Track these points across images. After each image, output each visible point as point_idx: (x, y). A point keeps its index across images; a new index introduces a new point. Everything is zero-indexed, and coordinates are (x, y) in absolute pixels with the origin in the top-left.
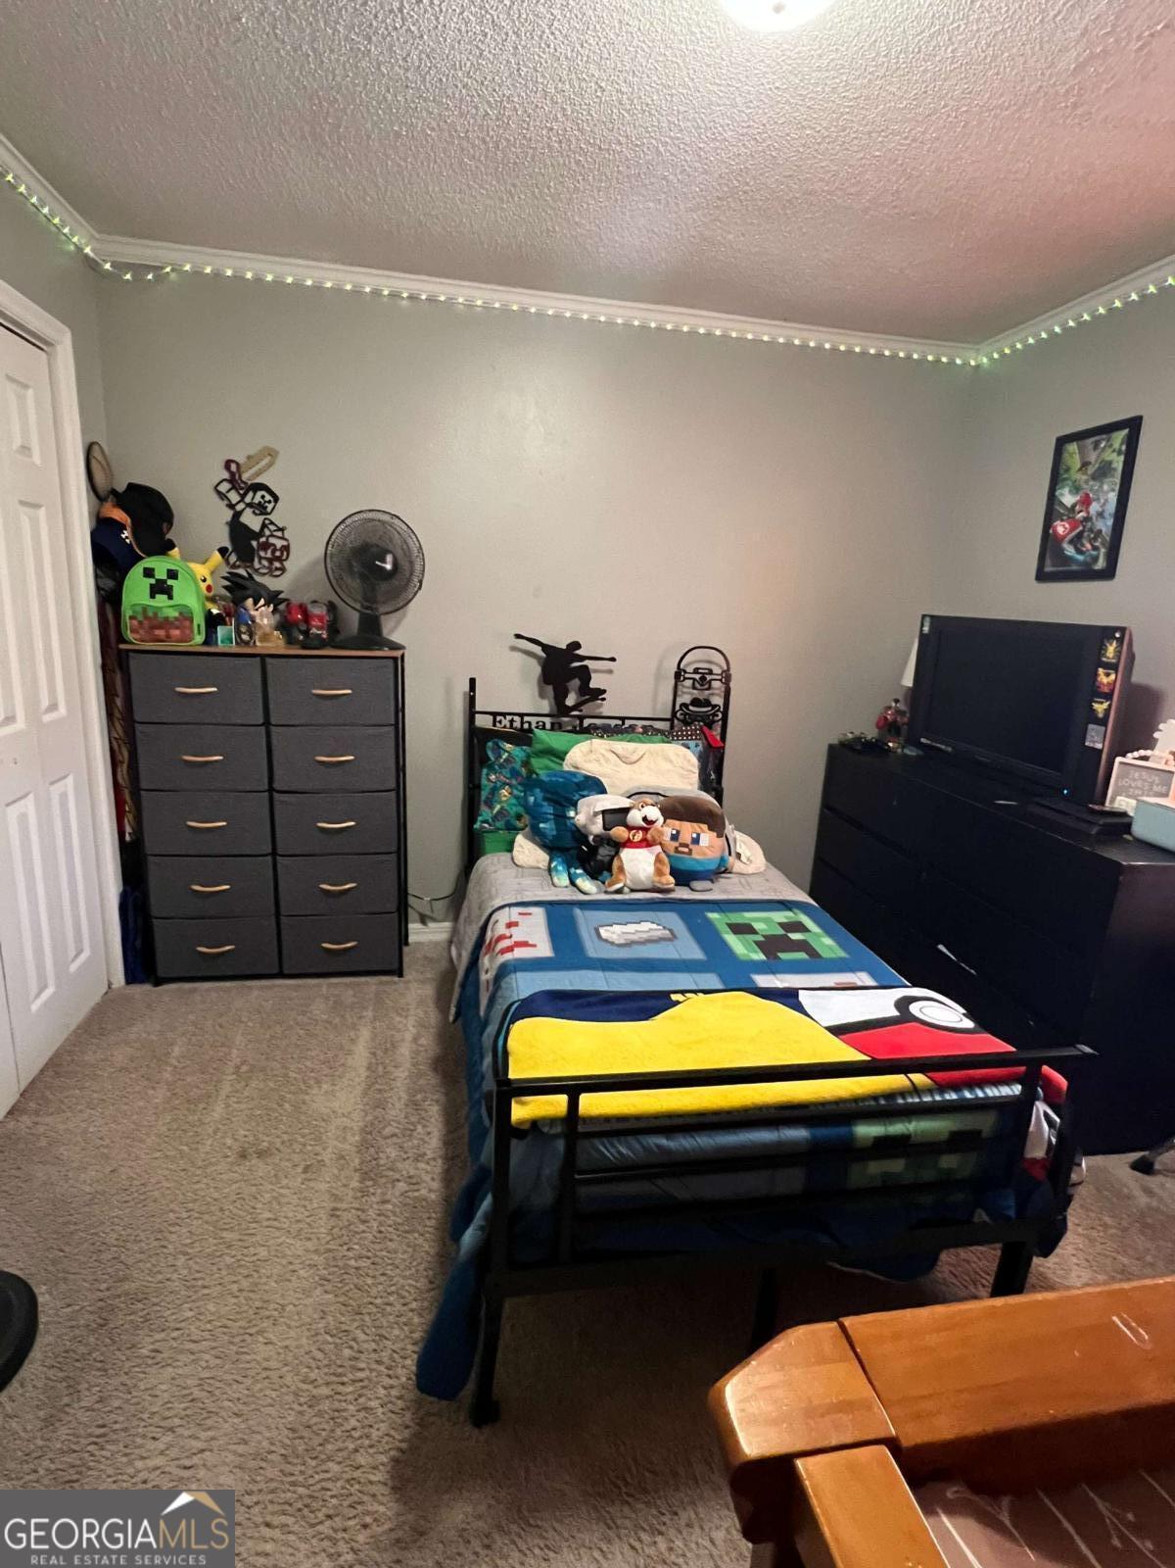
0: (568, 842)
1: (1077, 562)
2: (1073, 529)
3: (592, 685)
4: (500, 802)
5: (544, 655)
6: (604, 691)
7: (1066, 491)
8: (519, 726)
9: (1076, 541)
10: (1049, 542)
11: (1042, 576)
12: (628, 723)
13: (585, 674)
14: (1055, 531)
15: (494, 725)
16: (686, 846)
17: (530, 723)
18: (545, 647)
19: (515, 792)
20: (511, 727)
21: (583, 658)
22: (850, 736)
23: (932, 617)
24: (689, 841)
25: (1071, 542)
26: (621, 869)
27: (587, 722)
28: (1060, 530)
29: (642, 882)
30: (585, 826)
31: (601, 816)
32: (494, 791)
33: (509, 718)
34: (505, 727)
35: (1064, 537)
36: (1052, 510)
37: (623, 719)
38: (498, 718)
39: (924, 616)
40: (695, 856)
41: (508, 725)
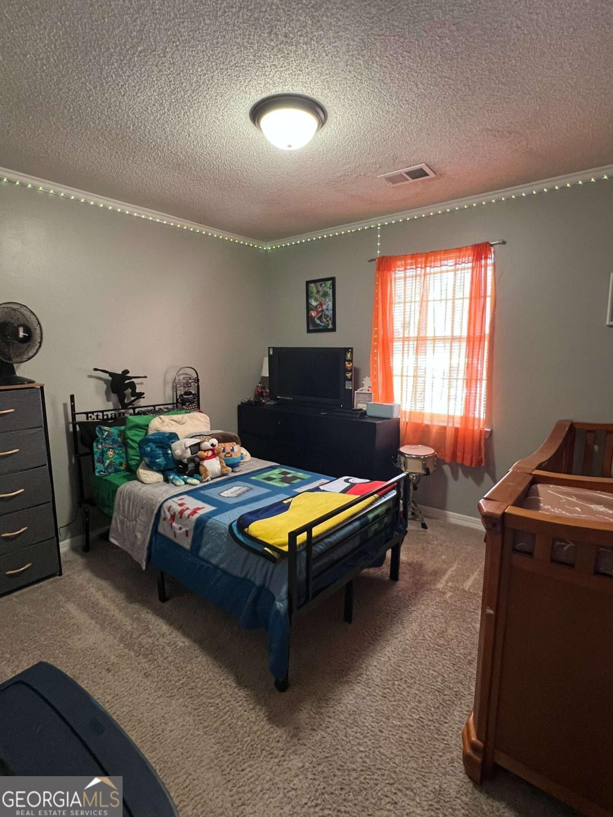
0: (172, 466)
1: (321, 326)
2: (318, 314)
3: (137, 391)
4: (109, 459)
5: (110, 378)
6: (143, 393)
7: (313, 300)
8: (102, 418)
9: (320, 318)
10: (309, 319)
11: (309, 331)
12: (157, 408)
13: (134, 386)
14: (311, 315)
15: (87, 419)
16: (229, 453)
17: (107, 415)
18: (111, 374)
19: (117, 451)
20: (97, 419)
21: (131, 378)
22: (246, 400)
23: (273, 348)
24: (229, 451)
25: (318, 319)
26: (206, 470)
27: (137, 410)
28: (313, 314)
29: (217, 474)
30: (181, 456)
31: (189, 449)
32: (103, 453)
33: (95, 414)
34: (94, 419)
35: (315, 317)
36: (309, 308)
37: (154, 406)
38: (89, 415)
39: (269, 348)
40: (233, 457)
41: (95, 418)
